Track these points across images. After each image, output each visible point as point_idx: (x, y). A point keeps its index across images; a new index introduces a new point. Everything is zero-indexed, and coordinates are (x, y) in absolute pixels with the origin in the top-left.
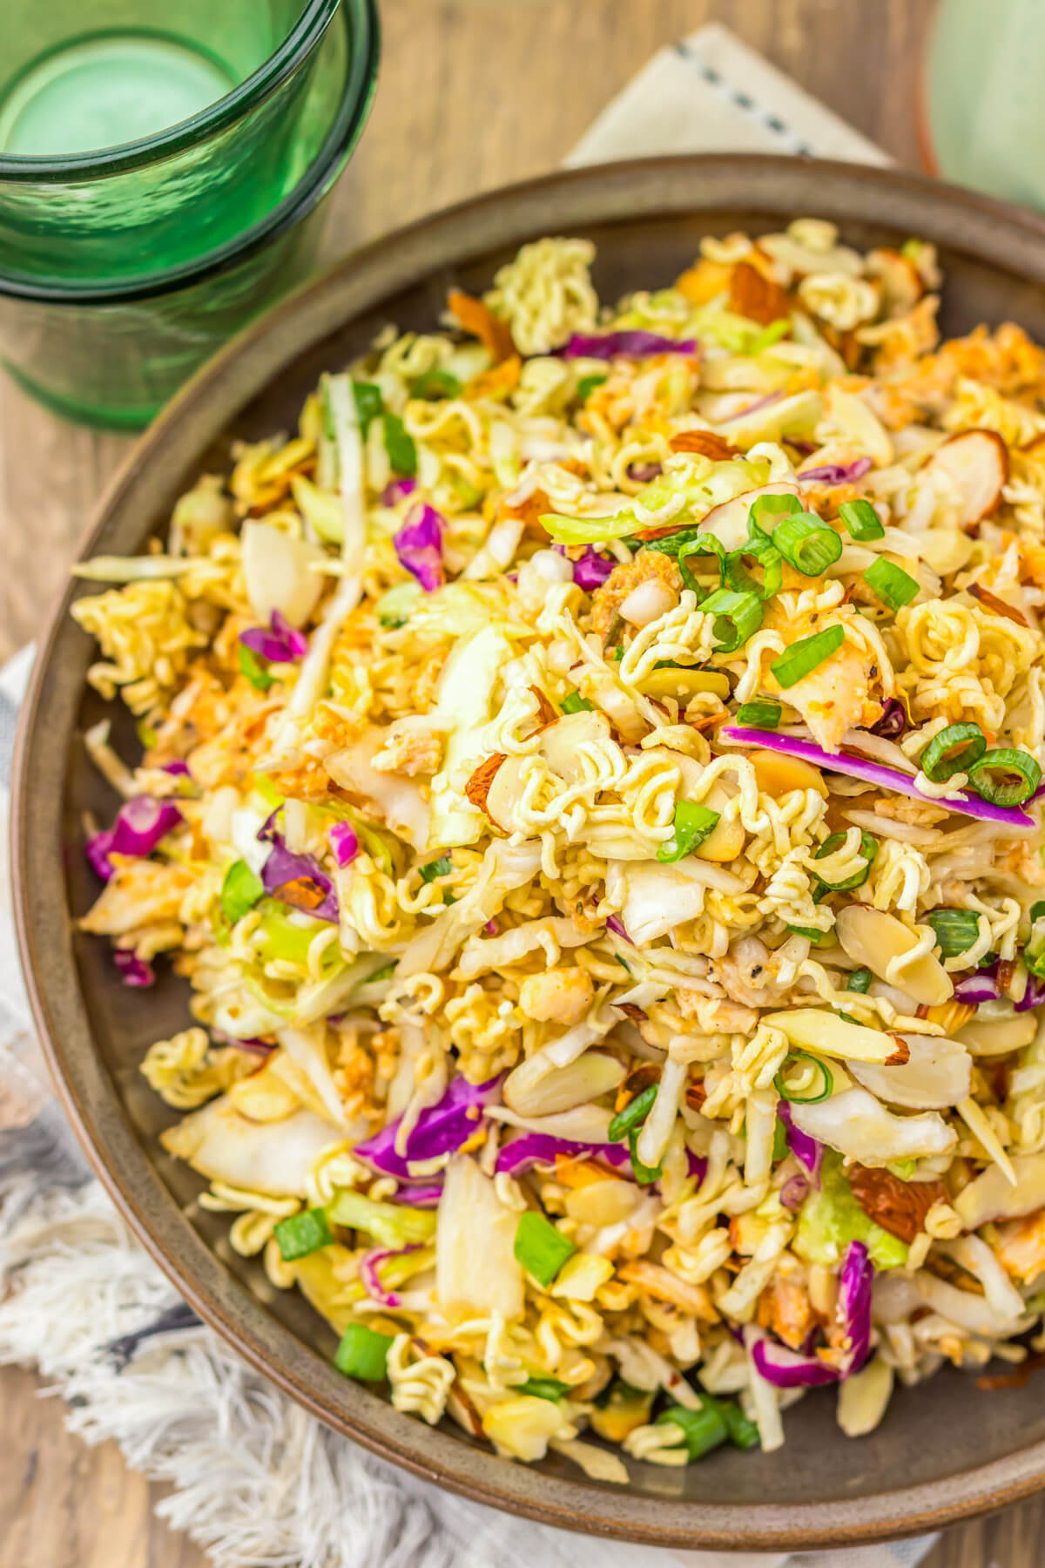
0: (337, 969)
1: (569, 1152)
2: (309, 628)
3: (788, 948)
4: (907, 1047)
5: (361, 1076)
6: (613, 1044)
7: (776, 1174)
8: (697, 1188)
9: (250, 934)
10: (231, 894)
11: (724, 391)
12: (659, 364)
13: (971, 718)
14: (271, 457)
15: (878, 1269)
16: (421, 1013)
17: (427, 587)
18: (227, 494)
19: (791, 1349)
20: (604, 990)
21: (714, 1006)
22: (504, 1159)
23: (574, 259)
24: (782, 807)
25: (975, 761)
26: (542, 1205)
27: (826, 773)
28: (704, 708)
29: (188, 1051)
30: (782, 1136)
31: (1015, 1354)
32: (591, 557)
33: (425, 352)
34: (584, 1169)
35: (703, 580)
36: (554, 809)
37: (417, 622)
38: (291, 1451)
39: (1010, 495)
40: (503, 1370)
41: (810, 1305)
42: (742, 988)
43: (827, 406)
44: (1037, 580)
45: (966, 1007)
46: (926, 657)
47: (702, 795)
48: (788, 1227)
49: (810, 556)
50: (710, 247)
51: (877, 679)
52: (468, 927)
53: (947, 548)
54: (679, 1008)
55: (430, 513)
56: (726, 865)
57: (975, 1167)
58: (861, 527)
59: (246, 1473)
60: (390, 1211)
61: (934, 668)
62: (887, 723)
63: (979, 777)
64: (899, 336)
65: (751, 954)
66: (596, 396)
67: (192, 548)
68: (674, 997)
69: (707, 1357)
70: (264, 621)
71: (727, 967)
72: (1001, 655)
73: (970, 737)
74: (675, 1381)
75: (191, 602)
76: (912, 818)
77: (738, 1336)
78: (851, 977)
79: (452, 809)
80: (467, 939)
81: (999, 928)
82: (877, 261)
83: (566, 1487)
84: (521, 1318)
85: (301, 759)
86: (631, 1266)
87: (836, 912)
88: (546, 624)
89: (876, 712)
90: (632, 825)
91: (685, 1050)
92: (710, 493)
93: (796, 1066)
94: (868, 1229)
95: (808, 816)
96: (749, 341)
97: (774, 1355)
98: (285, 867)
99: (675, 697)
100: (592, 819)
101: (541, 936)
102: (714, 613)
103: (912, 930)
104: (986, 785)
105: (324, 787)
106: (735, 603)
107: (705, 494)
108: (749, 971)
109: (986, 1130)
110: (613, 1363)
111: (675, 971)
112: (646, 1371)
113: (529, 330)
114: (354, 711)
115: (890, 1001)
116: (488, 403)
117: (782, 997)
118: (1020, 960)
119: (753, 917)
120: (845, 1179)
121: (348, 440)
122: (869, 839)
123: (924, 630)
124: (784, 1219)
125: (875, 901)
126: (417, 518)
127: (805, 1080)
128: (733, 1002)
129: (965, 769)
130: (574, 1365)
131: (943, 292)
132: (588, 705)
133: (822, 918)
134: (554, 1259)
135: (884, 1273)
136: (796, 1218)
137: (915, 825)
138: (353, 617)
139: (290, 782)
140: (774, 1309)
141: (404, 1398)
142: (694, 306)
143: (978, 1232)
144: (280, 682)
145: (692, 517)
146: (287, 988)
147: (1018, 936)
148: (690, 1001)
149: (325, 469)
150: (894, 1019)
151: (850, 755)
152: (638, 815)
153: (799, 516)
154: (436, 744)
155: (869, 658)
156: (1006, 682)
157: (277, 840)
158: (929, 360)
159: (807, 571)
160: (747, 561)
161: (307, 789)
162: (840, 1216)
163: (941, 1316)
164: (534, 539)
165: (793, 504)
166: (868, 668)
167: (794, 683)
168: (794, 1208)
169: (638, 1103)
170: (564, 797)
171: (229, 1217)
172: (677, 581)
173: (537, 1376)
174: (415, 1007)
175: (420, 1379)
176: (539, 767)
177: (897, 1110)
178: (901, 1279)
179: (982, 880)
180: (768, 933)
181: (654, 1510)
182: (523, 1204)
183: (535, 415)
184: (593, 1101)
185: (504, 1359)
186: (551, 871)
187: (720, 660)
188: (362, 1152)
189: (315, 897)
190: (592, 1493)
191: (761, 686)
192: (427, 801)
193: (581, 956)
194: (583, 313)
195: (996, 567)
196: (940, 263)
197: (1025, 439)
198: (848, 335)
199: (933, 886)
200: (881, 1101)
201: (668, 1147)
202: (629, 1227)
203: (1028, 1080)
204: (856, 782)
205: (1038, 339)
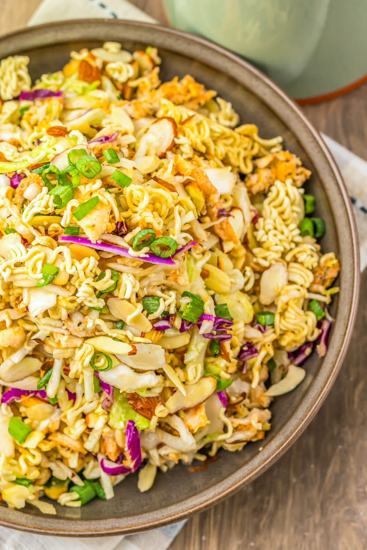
1: (26, 394)
3: (90, 315)
4: (136, 348)
6: (37, 353)
7: (101, 397)
8: (74, 403)
11: (73, 110)
12: (49, 101)
13: (150, 226)
15: (139, 430)
19: (112, 461)
20: (29, 334)
21: (66, 337)
22: (4, 398)
23: (21, 63)
24: (80, 263)
25: (152, 242)
26: (20, 413)
27: (98, 251)
28: (54, 229)
30: (97, 384)
31: (202, 458)
32: (17, 176)
34: (32, 400)
35: (54, 182)
39: (177, 141)
40: (6, 476)
41: (118, 445)
42: (75, 330)
43: (110, 113)
44: (181, 173)
45: (160, 332)
46: (135, 205)
47: (53, 261)
48: (106, 416)
49: (91, 171)
50: (74, 54)
51: (113, 215)
53: (149, 164)
54: (54, 339)
56: (64, 286)
57: (173, 390)
58: (110, 159)
61: (136, 209)
62: (121, 230)
63: (154, 248)
64: (144, 83)
65: (77, 318)
66: (26, 113)
68: (52, 335)
69: (85, 465)
71: (69, 323)
72: (160, 202)
73: (149, 233)
74: (73, 475)
76: (130, 264)
77: (96, 458)
78: (116, 324)
81: (167, 303)
82: (137, 55)
83: (31, 517)
84: (14, 456)
86: (54, 434)
87: (106, 300)
89: (113, 227)
90: (28, 274)
91: (59, 354)
92: (55, 150)
93: (99, 358)
94: (135, 416)
95: (90, 267)
96: (84, 90)
97: (108, 464)
99: (43, 226)
100: (14, 273)
101: (4, 316)
102: (54, 195)
103: (134, 306)
104: (157, 251)
106: (61, 190)
107: (54, 150)
108: (77, 324)
109: (175, 377)
110: (50, 471)
111: (51, 326)
112: (62, 472)
113: (5, 91)
115: (131, 332)
117: (92, 332)
118: (178, 313)
119: (75, 304)
120: (125, 398)
122: (116, 273)
123: (131, 195)
124: (104, 414)
125: (119, 296)
127: (102, 363)
128: (73, 336)
129: (149, 245)
130: (32, 472)
131: (162, 66)
132: (14, 231)
133: (101, 303)
134: (22, 433)
135: (143, 431)
136: (109, 413)
137: (132, 267)
140: (105, 447)
142: (66, 77)
143: (177, 413)
145: (48, 159)
147: (176, 305)
148: (58, 336)
150: (133, 338)
151: (105, 243)
152: (30, 270)
153: (85, 157)
155: (109, 207)
156: (164, 211)
158: (154, 91)
159: (89, 177)
160: (68, 175)
162: (125, 411)
163: (168, 446)
165: (83, 152)
166: (110, 211)
167: (82, 218)
168: (108, 409)
169: (47, 375)
170: (4, 265)
172: (42, 183)
173: (19, 477)
177: (138, 371)
178: (149, 433)
179: (164, 285)
180: (83, 310)
181: (63, 523)
182: (12, 414)
183: (5, 123)
184: (31, 375)
185: (5, 472)
186: (1, 293)
187: (58, 212)
190: (41, 519)
191: (72, 220)
193: (20, 322)
194: (25, 83)
195: (166, 169)
196: (159, 55)
197: (183, 120)
198: (125, 84)
199: (142, 289)
200: (132, 368)
201: (58, 390)
202: (51, 420)
203: (190, 357)
204: (109, 253)
205: (198, 80)
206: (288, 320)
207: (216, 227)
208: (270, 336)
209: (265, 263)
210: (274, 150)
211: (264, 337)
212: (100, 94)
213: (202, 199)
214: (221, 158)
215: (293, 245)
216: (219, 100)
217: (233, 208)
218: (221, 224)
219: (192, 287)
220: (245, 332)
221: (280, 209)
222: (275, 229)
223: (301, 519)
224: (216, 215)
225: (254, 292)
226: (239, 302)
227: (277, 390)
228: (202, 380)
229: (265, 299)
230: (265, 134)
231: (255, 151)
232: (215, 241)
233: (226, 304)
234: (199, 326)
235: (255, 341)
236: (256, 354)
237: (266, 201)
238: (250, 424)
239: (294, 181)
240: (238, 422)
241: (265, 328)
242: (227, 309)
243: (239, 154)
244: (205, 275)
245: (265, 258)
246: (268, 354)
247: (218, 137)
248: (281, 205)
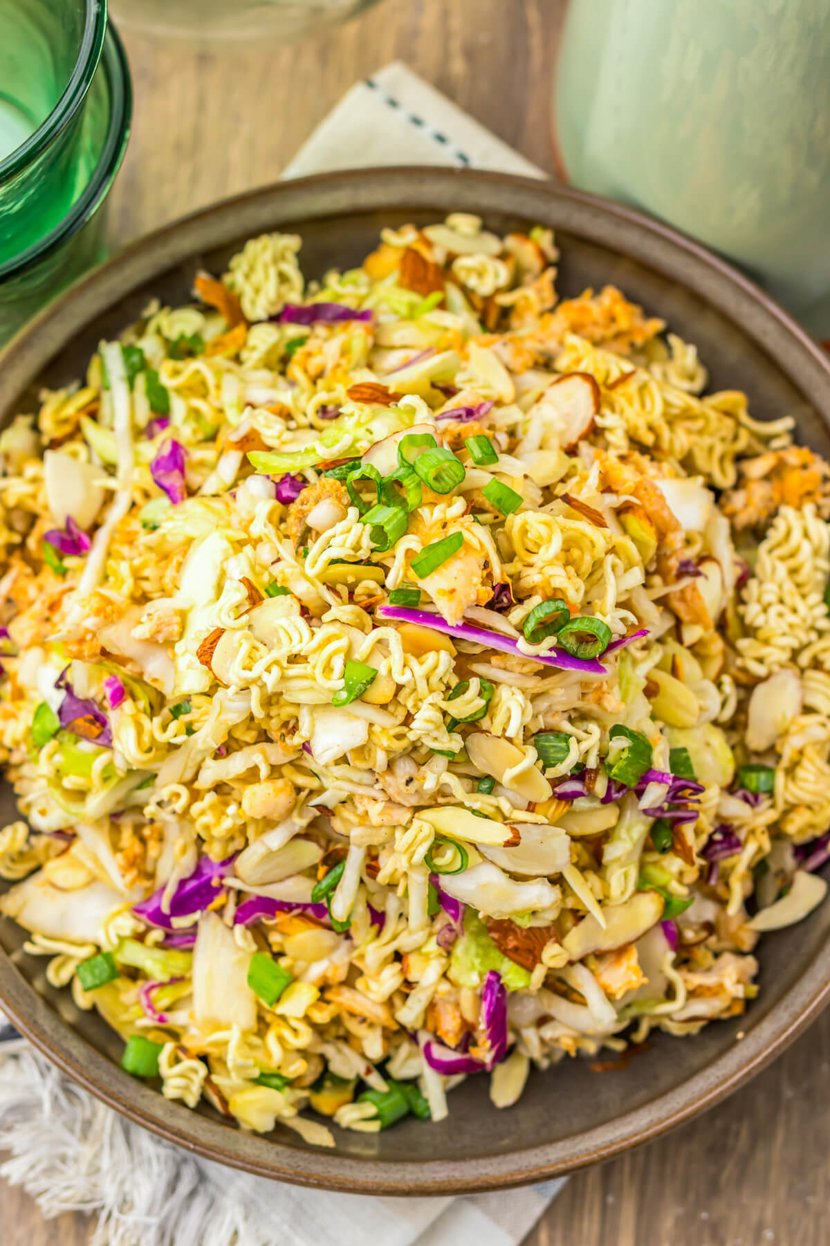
0: (113, 782)
1: (286, 909)
2: (96, 527)
3: (431, 764)
4: (518, 834)
5: (135, 857)
6: (313, 831)
7: (435, 923)
8: (379, 935)
9: (51, 756)
10: (37, 727)
11: (392, 348)
12: (345, 328)
13: (560, 595)
14: (69, 399)
15: (509, 991)
16: (174, 812)
17: (174, 501)
18: (35, 428)
19: (449, 1048)
20: (303, 794)
21: (379, 806)
22: (240, 915)
23: (286, 248)
24: (421, 663)
25: (562, 627)
26: (270, 946)
27: (452, 638)
28: (367, 591)
29: (14, 839)
30: (436, 898)
31: (619, 1046)
32: (288, 479)
34: (297, 922)
35: (366, 497)
36: (258, 668)
37: (166, 527)
38: (96, 1126)
39: (600, 421)
40: (241, 1068)
41: (462, 1018)
42: (400, 793)
43: (466, 358)
44: (614, 487)
45: (564, 803)
46: (527, 550)
47: (365, 656)
48: (444, 961)
49: (442, 479)
50: (388, 235)
51: (489, 570)
52: (203, 751)
53: (549, 465)
54: (355, 807)
55: (176, 446)
56: (384, 707)
57: (579, 916)
58: (480, 456)
59: (64, 1143)
60: (159, 954)
61: (532, 559)
62: (500, 600)
63: (566, 638)
64: (526, 298)
65: (405, 768)
66: (299, 353)
67: (11, 469)
68: (352, 800)
69: (392, 1052)
70: (61, 524)
71: (389, 779)
72: (580, 549)
73: (558, 610)
74: (368, 1071)
75: (9, 510)
76: (518, 669)
77: (414, 1038)
78: (480, 783)
79: (189, 667)
80: (203, 760)
81: (584, 746)
82: (512, 242)
83: (288, 1152)
84: (255, 1029)
85: (82, 632)
86: (334, 990)
87: (464, 738)
88: (257, 529)
89: (487, 594)
90: (314, 679)
91: (362, 837)
92: (371, 433)
93: (441, 848)
94: (502, 961)
95: (441, 670)
96: (412, 307)
97: (439, 1053)
98: (75, 707)
99: (345, 584)
100: (286, 675)
101: (254, 757)
102: (371, 524)
103: (520, 750)
104: (571, 644)
105: (98, 651)
106: (385, 515)
107: (368, 434)
108: (404, 781)
109: (584, 890)
110: (324, 1060)
111: (351, 781)
112: (347, 1064)
113: (253, 303)
114: (120, 593)
115: (509, 800)
116: (221, 360)
117: (429, 798)
118: (601, 767)
119: (404, 743)
120: (484, 926)
121: (119, 391)
122: (487, 685)
123: (524, 532)
125: (492, 730)
126: (167, 450)
127: (448, 857)
128: (394, 802)
129: (555, 633)
130: (292, 1063)
131: (560, 265)
132: (285, 591)
133: (454, 743)
134: (276, 987)
135: (515, 993)
136: (449, 954)
137: (520, 673)
138: (124, 522)
139: (74, 648)
140: (437, 1020)
141: (171, 1090)
142: (373, 282)
143: (583, 961)
144: (74, 571)
145: (358, 451)
146: (80, 795)
147: (599, 751)
148: (364, 803)
149: (105, 411)
150: (511, 813)
151: (470, 625)
152: (318, 672)
153: (434, 451)
154: (177, 619)
155: (482, 554)
156: (586, 566)
157: (69, 688)
158: (547, 317)
159: (440, 490)
160: (398, 483)
161: (86, 653)
162: (481, 952)
163: (559, 1022)
164: (246, 468)
165: (429, 441)
166: (482, 562)
167: (427, 575)
168: (448, 948)
169: (333, 874)
170: (265, 658)
171: (46, 959)
172: (346, 499)
173: (266, 1071)
174: (169, 809)
175: (182, 1076)
176: (247, 638)
177: (516, 877)
178: (528, 995)
179: (575, 709)
180: (417, 754)
181: (351, 1167)
182: (254, 947)
183: (256, 368)
184: (301, 873)
185: (240, 1061)
186: (259, 713)
187: (376, 557)
188: (139, 911)
189: (95, 730)
190: (307, 1155)
191: (406, 575)
192: (173, 659)
193: (286, 771)
194: (292, 289)
195: (584, 479)
196: (557, 243)
197: (612, 379)
198: (488, 300)
199: (535, 716)
200: (504, 871)
201: (354, 905)
202: (331, 962)
203: (612, 852)
204: (475, 644)
205: (630, 297)
206: (801, 784)
207: (672, 596)
208: (766, 815)
209: (760, 670)
210: (776, 444)
211: (756, 815)
212: (445, 319)
213: (653, 543)
214: (680, 456)
215: (813, 636)
216: (674, 340)
217: (702, 559)
218: (682, 592)
219: (628, 715)
220: (719, 805)
221: (792, 563)
222: (781, 601)
223: (800, 1170)
224: (674, 572)
225: (735, 726)
226: (708, 744)
227: (774, 917)
228: (636, 898)
229: (756, 739)
230: (761, 412)
231: (742, 444)
232: (669, 623)
233: (684, 750)
234: (640, 793)
235: (736, 823)
236: (738, 850)
237: (764, 547)
238: (721, 986)
239: (819, 508)
240: (697, 980)
241: (756, 797)
242: (688, 758)
243: (711, 450)
244: (651, 691)
245: (760, 661)
246: (760, 849)
247: (677, 417)
248: (792, 555)
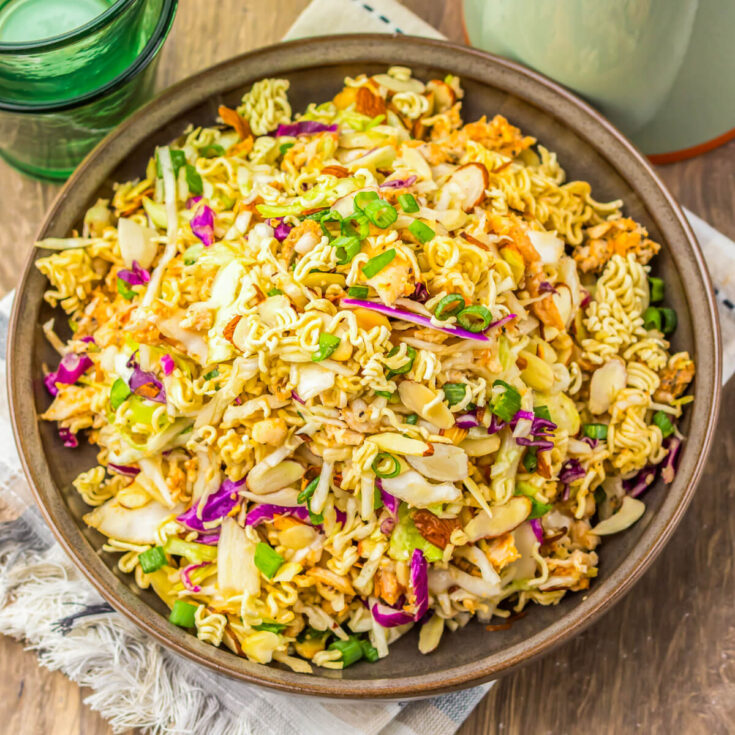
0: (166, 427)
1: (280, 512)
2: (151, 270)
3: (376, 403)
4: (433, 448)
5: (179, 481)
6: (298, 458)
7: (379, 517)
8: (342, 528)
9: (124, 412)
10: (115, 394)
11: (350, 149)
12: (320, 137)
13: (458, 291)
14: (133, 188)
15: (428, 562)
16: (206, 445)
17: (206, 244)
18: (111, 208)
19: (389, 606)
20: (292, 429)
21: (342, 432)
22: (250, 519)
23: (281, 87)
24: (368, 334)
25: (460, 311)
26: (268, 542)
28: (334, 291)
29: (96, 475)
30: (379, 496)
31: (505, 614)
32: (283, 226)
33: (207, 135)
34: (287, 521)
35: (333, 233)
36: (263, 339)
37: (201, 260)
38: (150, 673)
39: (488, 194)
40: (251, 616)
41: (398, 584)
42: (355, 422)
43: (400, 155)
44: (496, 231)
45: (463, 430)
46: (438, 265)
47: (332, 330)
48: (385, 544)
49: (383, 220)
50: (348, 80)
51: (412, 274)
52: (226, 401)
53: (453, 218)
54: (326, 434)
55: (208, 210)
56: (345, 363)
57: (474, 511)
58: (407, 207)
59: (127, 683)
60: (195, 546)
61: (441, 270)
62: (420, 296)
63: (462, 319)
64: (442, 121)
65: (359, 406)
66: (289, 152)
67: (93, 234)
68: (324, 429)
69: (352, 614)
70: (129, 266)
71: (348, 413)
72: (472, 262)
73: (456, 300)
74: (335, 626)
75: (94, 259)
76: (431, 338)
77: (366, 604)
78: (408, 418)
79: (218, 343)
80: (226, 407)
81: (476, 391)
82: (432, 85)
83: (281, 673)
84: (259, 595)
85: (146, 324)
86: (313, 569)
87: (398, 384)
88: (261, 258)
89: (411, 289)
90: (300, 345)
91: (331, 456)
92: (337, 193)
93: (383, 461)
94: (424, 543)
95: (381, 338)
96: (365, 126)
97: (383, 611)
98: (140, 379)
99: (320, 286)
100: (281, 343)
101: (261, 403)
102: (336, 246)
103: (433, 392)
104: (466, 323)
105: (157, 337)
106: (346, 241)
107: (334, 193)
108: (358, 414)
109: (479, 495)
110: (305, 617)
111: (324, 416)
112: (321, 621)
113: (258, 123)
114: (172, 302)
115: (427, 429)
116: (237, 158)
117: (375, 427)
118: (487, 407)
119: (358, 387)
120: (413, 520)
121: (169, 178)
122: (411, 349)
123: (436, 252)
124: (383, 540)
125: (414, 379)
126: (201, 212)
127: (387, 466)
128: (352, 430)
129: (456, 315)
130: (283, 614)
131: (464, 100)
132: (280, 292)
133: (391, 387)
134: (274, 564)
135: (432, 564)
136: (389, 539)
137: (433, 342)
138: (171, 262)
139: (141, 336)
140: (381, 587)
141: (202, 635)
142: (338, 110)
143: (477, 544)
144: (137, 294)
145: (328, 204)
146: (142, 438)
147: (486, 396)
148: (332, 431)
149: (158, 194)
150: (429, 437)
151: (401, 309)
152: (302, 341)
153: (376, 201)
154: (210, 314)
155: (408, 264)
156: (476, 273)
157: (136, 366)
158: (455, 132)
159: (380, 227)
160: (354, 224)
161: (149, 339)
162: (410, 537)
163: (464, 590)
164: (256, 219)
165: (374, 196)
166: (408, 269)
167: (373, 276)
168: (388, 534)
169: (311, 485)
170: (268, 332)
171: (118, 555)
172: (321, 232)
173: (267, 622)
174: (203, 442)
175: (209, 624)
176: (256, 320)
177: (432, 481)
178: (440, 568)
179: (470, 371)
180: (365, 395)
182: (259, 540)
183: (259, 163)
184: (289, 486)
185: (250, 611)
186: (263, 369)
187: (340, 268)
188: (181, 520)
189: (154, 391)
191: (359, 279)
192: (206, 343)
193: (281, 413)
194: (284, 114)
195: (476, 225)
196: (462, 85)
197: (497, 167)
198: (416, 121)
199: (443, 372)
200: (424, 477)
201: (325, 504)
202: (311, 550)
203: (496, 470)
204: (407, 322)
205: (512, 122)
206: (624, 433)
207: (536, 306)
208: (602, 453)
209: (597, 360)
210: (611, 218)
211: (594, 453)
212: (386, 130)
213: (522, 266)
214: (544, 221)
215: (634, 339)
216: (541, 149)
217: (558, 284)
218: (543, 302)
219: (506, 377)
220: (569, 446)
221: (619, 291)
222: (612, 316)
223: (632, 705)
224: (537, 290)
225: (581, 398)
226: (562, 407)
227: (608, 526)
228: (512, 501)
229: (596, 406)
230: (600, 196)
231: (587, 217)
232: (534, 325)
233: (546, 407)
234: (513, 427)
235: (581, 458)
236: (583, 475)
237: (601, 281)
238: (572, 567)
239: (638, 258)
240: (556, 562)
241: (594, 441)
242: (547, 411)
243: (565, 219)
244: (521, 364)
245: (597, 353)
246: (597, 477)
247: (541, 194)
248: (620, 286)
